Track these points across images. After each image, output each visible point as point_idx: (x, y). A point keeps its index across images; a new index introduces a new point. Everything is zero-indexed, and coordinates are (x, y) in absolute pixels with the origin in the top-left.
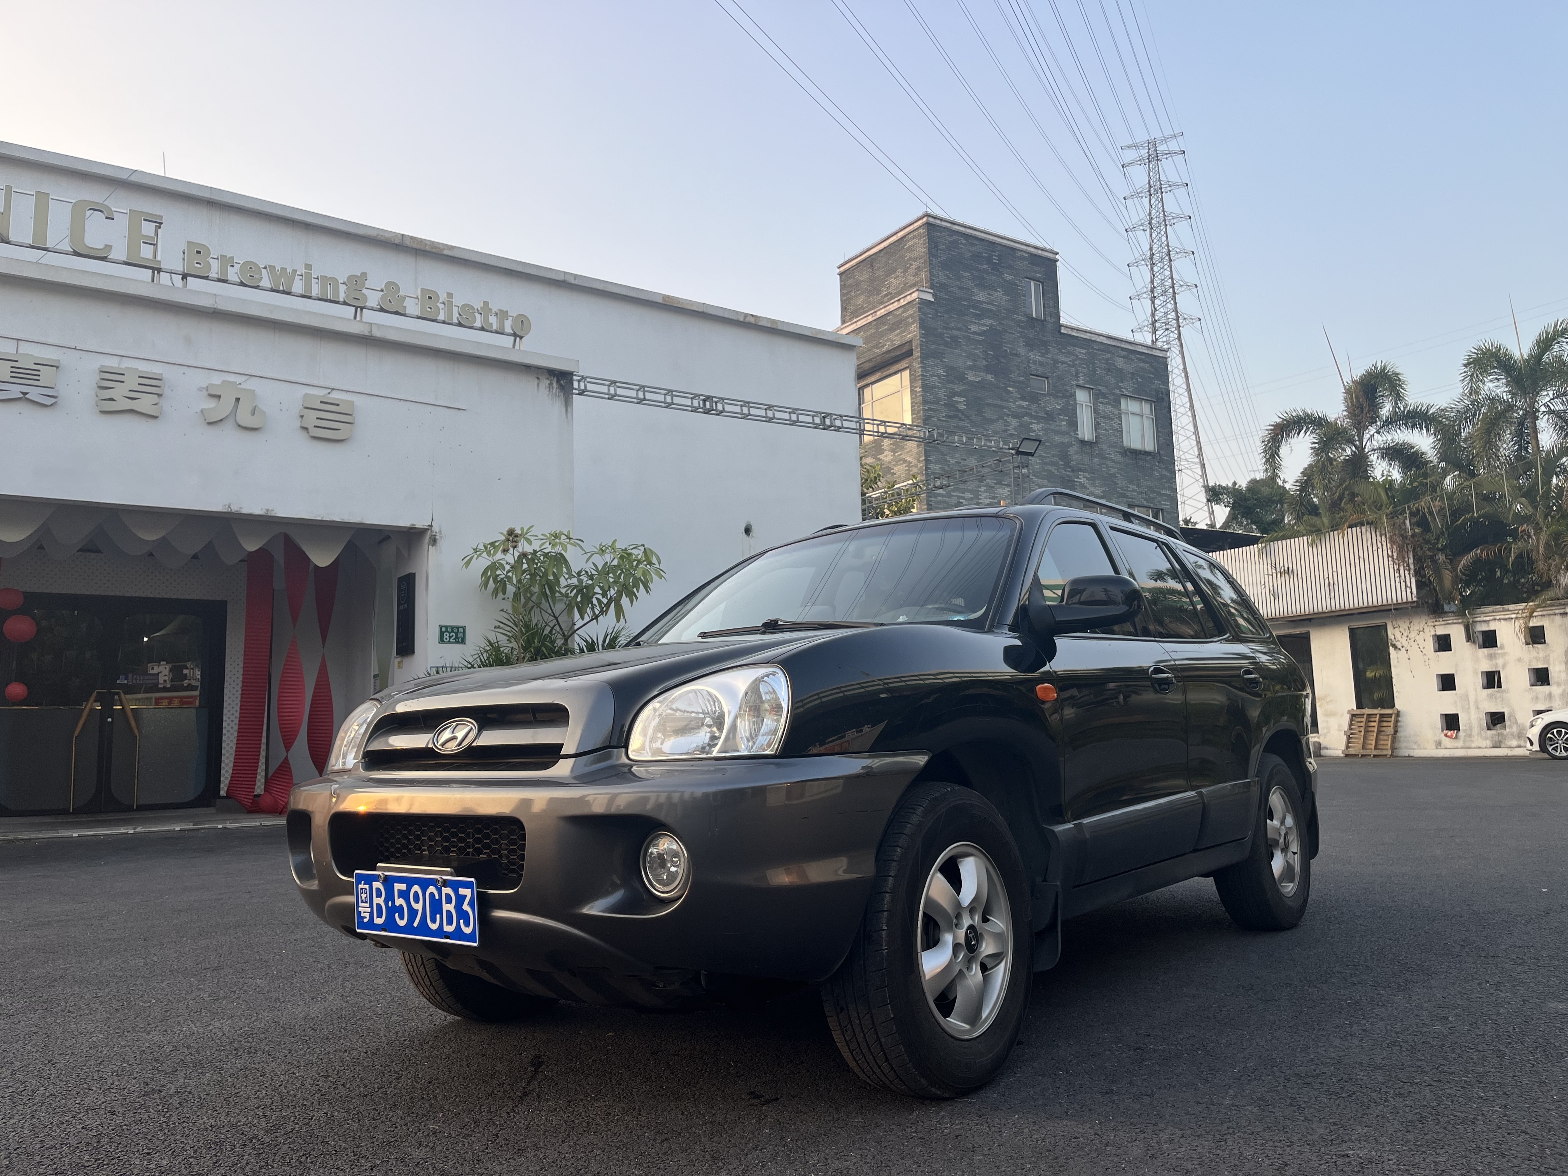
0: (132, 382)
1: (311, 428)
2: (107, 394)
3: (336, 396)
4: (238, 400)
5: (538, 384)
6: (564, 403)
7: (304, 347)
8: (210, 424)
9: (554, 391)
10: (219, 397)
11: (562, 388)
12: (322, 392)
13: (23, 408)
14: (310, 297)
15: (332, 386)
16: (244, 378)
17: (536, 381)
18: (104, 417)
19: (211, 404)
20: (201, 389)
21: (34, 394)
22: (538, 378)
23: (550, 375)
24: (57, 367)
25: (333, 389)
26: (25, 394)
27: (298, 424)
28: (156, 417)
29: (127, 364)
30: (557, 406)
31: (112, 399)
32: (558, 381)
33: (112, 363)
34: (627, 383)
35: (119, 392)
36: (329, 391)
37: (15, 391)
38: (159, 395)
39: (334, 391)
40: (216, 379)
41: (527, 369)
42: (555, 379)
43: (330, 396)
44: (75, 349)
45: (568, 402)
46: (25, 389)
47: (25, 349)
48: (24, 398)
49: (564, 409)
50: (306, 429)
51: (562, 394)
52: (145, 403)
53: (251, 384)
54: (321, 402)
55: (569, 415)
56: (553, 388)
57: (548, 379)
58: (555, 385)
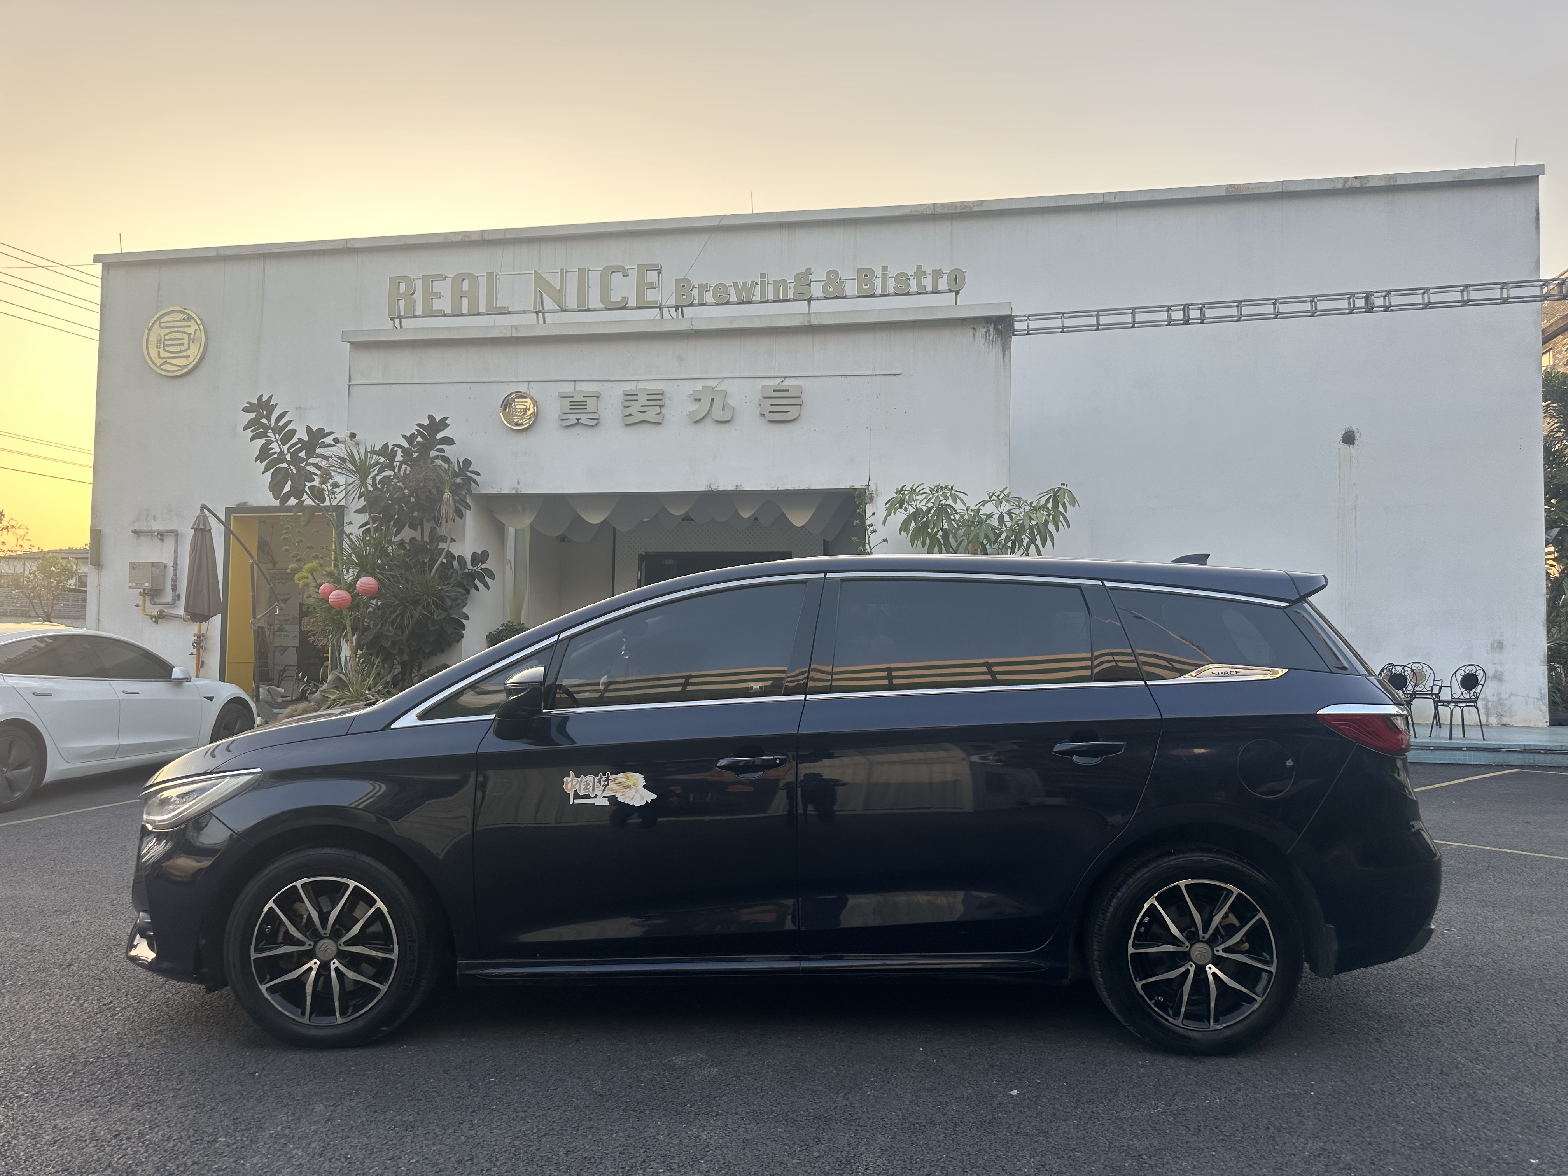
0: (643, 399)
1: (766, 413)
2: (627, 412)
3: (788, 382)
4: (713, 400)
5: (974, 334)
6: (1001, 348)
7: (762, 345)
8: (696, 422)
9: (991, 338)
10: (700, 400)
11: (999, 333)
12: (776, 382)
13: (578, 430)
14: (767, 302)
15: (785, 374)
16: (719, 380)
17: (972, 332)
18: (630, 428)
19: (694, 407)
20: (690, 396)
21: (584, 418)
22: (974, 329)
23: (987, 323)
24: (598, 397)
25: (786, 377)
26: (578, 420)
27: (758, 411)
28: (660, 424)
29: (642, 385)
30: (995, 352)
31: (630, 415)
32: (995, 328)
33: (630, 387)
34: (1077, 312)
35: (635, 408)
36: (783, 379)
37: (573, 418)
38: (660, 406)
39: (787, 379)
40: (699, 386)
41: (963, 322)
42: (993, 325)
43: (783, 384)
44: (609, 381)
45: (1005, 347)
46: (578, 416)
47: (581, 387)
48: (578, 423)
49: (1001, 355)
50: (763, 415)
51: (999, 339)
52: (651, 415)
53: (724, 386)
54: (774, 391)
55: (1007, 358)
56: (989, 336)
57: (984, 327)
58: (992, 332)
